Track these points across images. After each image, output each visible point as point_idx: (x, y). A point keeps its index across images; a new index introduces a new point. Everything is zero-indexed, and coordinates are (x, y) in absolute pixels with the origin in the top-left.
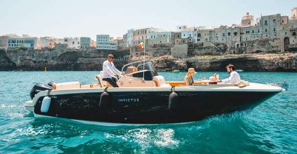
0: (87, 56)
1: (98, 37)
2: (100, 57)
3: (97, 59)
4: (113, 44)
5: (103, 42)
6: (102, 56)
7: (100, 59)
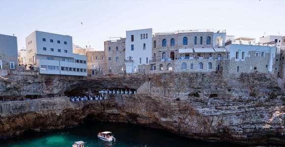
0: (9, 94)
1: (42, 38)
2: (51, 95)
3: (45, 100)
4: (81, 62)
5: (56, 53)
6: (56, 91)
7: (51, 100)
